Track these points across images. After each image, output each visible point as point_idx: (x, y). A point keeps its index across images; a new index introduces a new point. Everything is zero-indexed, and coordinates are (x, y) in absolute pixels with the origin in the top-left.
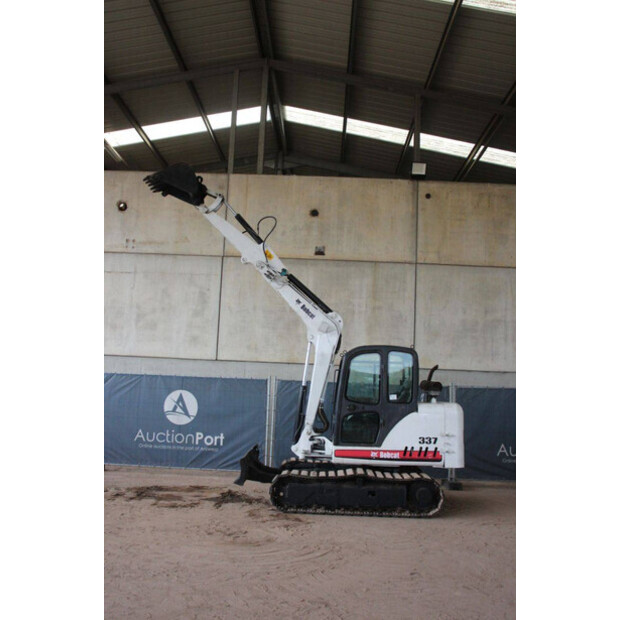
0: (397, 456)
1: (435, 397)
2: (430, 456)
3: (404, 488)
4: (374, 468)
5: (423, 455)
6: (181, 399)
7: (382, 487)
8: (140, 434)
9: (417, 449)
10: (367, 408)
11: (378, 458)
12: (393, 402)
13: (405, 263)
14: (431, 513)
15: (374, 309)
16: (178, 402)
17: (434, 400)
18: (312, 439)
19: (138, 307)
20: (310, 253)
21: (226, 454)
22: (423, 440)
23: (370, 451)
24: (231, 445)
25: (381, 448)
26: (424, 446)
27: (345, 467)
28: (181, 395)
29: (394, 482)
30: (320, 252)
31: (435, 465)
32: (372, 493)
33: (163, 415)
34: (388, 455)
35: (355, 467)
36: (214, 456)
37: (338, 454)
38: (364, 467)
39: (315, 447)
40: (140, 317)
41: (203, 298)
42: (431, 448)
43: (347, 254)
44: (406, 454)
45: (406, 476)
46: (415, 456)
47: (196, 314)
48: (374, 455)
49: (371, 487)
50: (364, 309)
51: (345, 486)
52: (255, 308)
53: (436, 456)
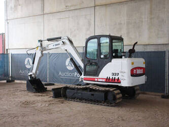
0: (104, 80)
1: (124, 55)
2: (116, 81)
3: (103, 94)
5: (113, 80)
7: (96, 93)
8: (60, 73)
9: (111, 78)
10: (94, 61)
11: (97, 81)
12: (102, 58)
15: (151, 19)
17: (123, 57)
22: (113, 74)
23: (95, 78)
25: (99, 77)
26: (114, 77)
33: (66, 67)
34: (101, 80)
37: (85, 79)
42: (117, 78)
44: (108, 80)
46: (110, 81)
48: (96, 80)
52: (106, 25)
53: (118, 81)
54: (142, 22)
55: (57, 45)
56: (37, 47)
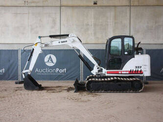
0: (128, 73)
1: (140, 52)
2: (139, 72)
3: (131, 83)
4: (120, 77)
5: (136, 72)
7: (123, 83)
9: (134, 70)
10: (117, 57)
11: (121, 74)
12: (126, 55)
13: (126, 6)
14: (140, 91)
15: (115, 23)
17: (140, 54)
18: (98, 68)
19: (31, 26)
20: (92, 4)
21: (67, 76)
22: (136, 67)
23: (118, 72)
24: (69, 72)
25: (122, 70)
26: (137, 69)
27: (110, 77)
29: (127, 81)
30: (95, 3)
31: (141, 75)
32: (120, 85)
33: (45, 63)
34: (125, 73)
35: (113, 77)
36: (63, 76)
37: (108, 73)
38: (117, 77)
39: (99, 71)
40: (32, 29)
41: (54, 21)
42: (139, 70)
43: (105, 4)
44: (131, 72)
45: (131, 79)
46: (134, 72)
47: (52, 27)
48: (120, 72)
49: (119, 83)
50: (111, 23)
51: (111, 83)
52: (73, 25)
53: (141, 72)
54: (108, 25)
55: (64, 42)
56: (37, 43)
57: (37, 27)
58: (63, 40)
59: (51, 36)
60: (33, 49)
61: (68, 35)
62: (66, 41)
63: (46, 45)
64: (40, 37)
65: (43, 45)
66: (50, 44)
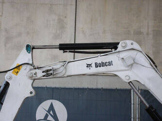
6: (52, 108)
16: (49, 111)
19: (6, 30)
28: (52, 105)
55: (103, 64)
56: (18, 67)
57: (20, 34)
58: (100, 59)
59: (64, 47)
60: (7, 85)
61: (114, 46)
62: (110, 64)
63: (48, 73)
64: (30, 48)
65: (40, 73)
66: (61, 71)
